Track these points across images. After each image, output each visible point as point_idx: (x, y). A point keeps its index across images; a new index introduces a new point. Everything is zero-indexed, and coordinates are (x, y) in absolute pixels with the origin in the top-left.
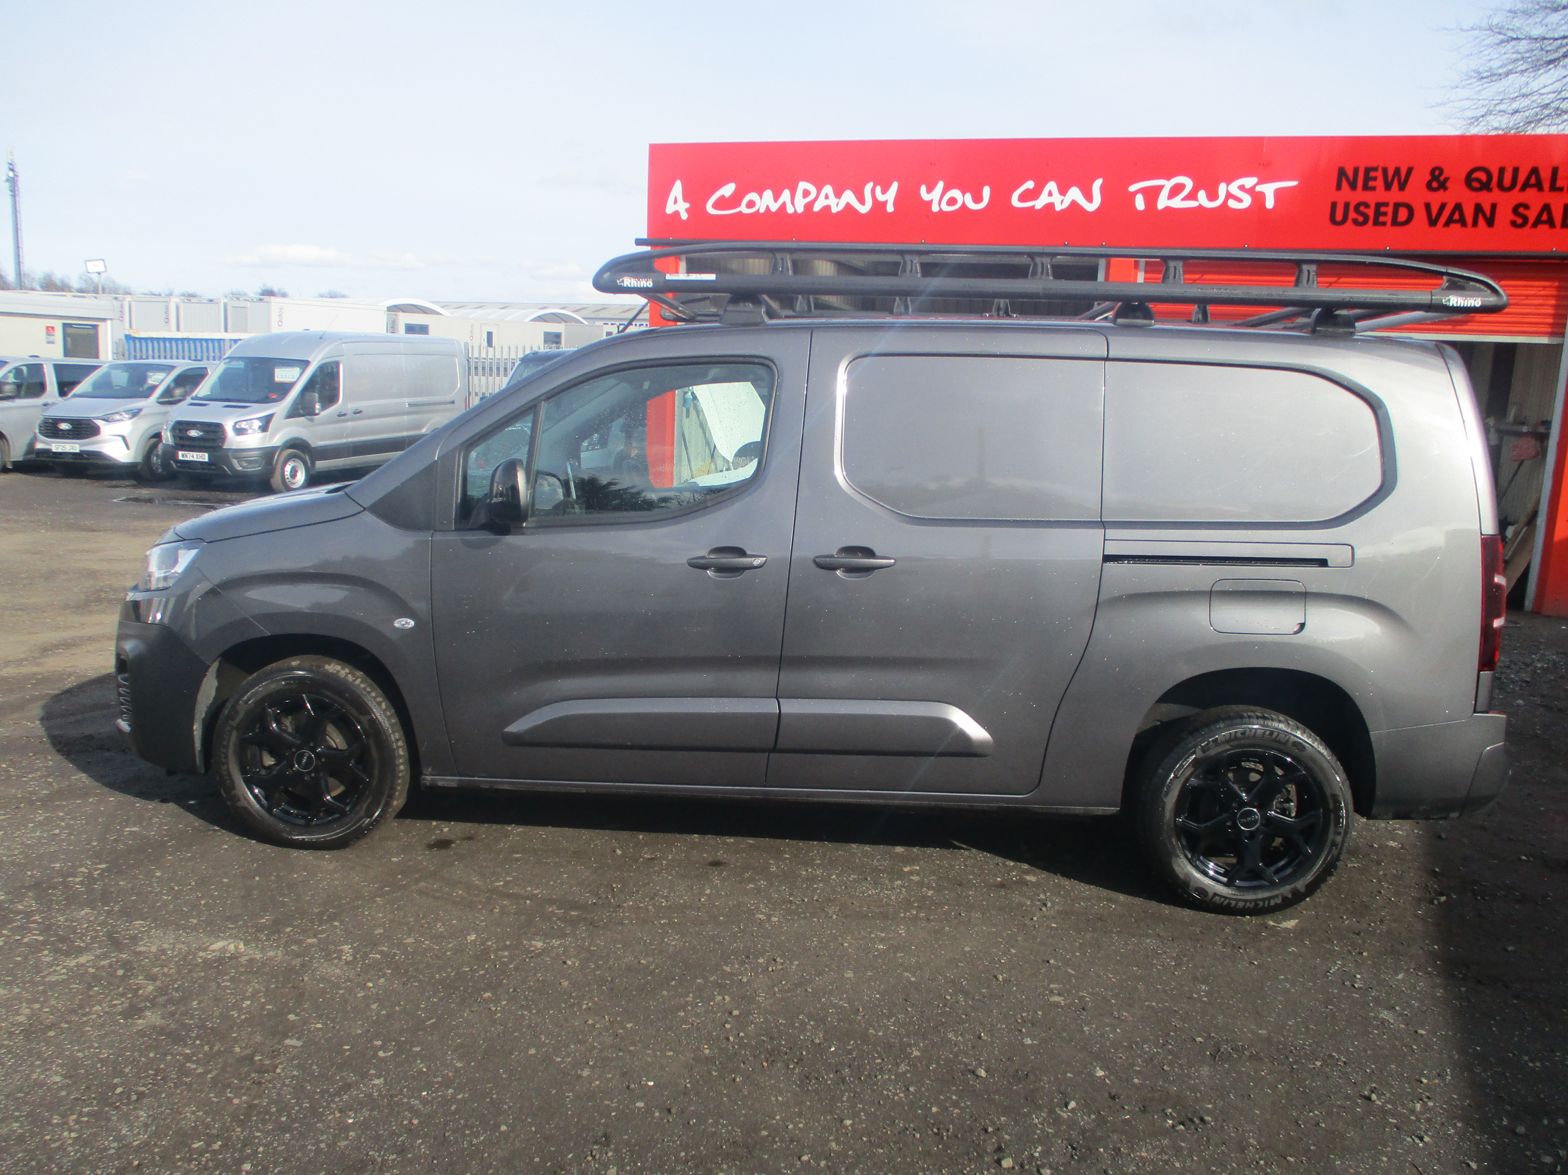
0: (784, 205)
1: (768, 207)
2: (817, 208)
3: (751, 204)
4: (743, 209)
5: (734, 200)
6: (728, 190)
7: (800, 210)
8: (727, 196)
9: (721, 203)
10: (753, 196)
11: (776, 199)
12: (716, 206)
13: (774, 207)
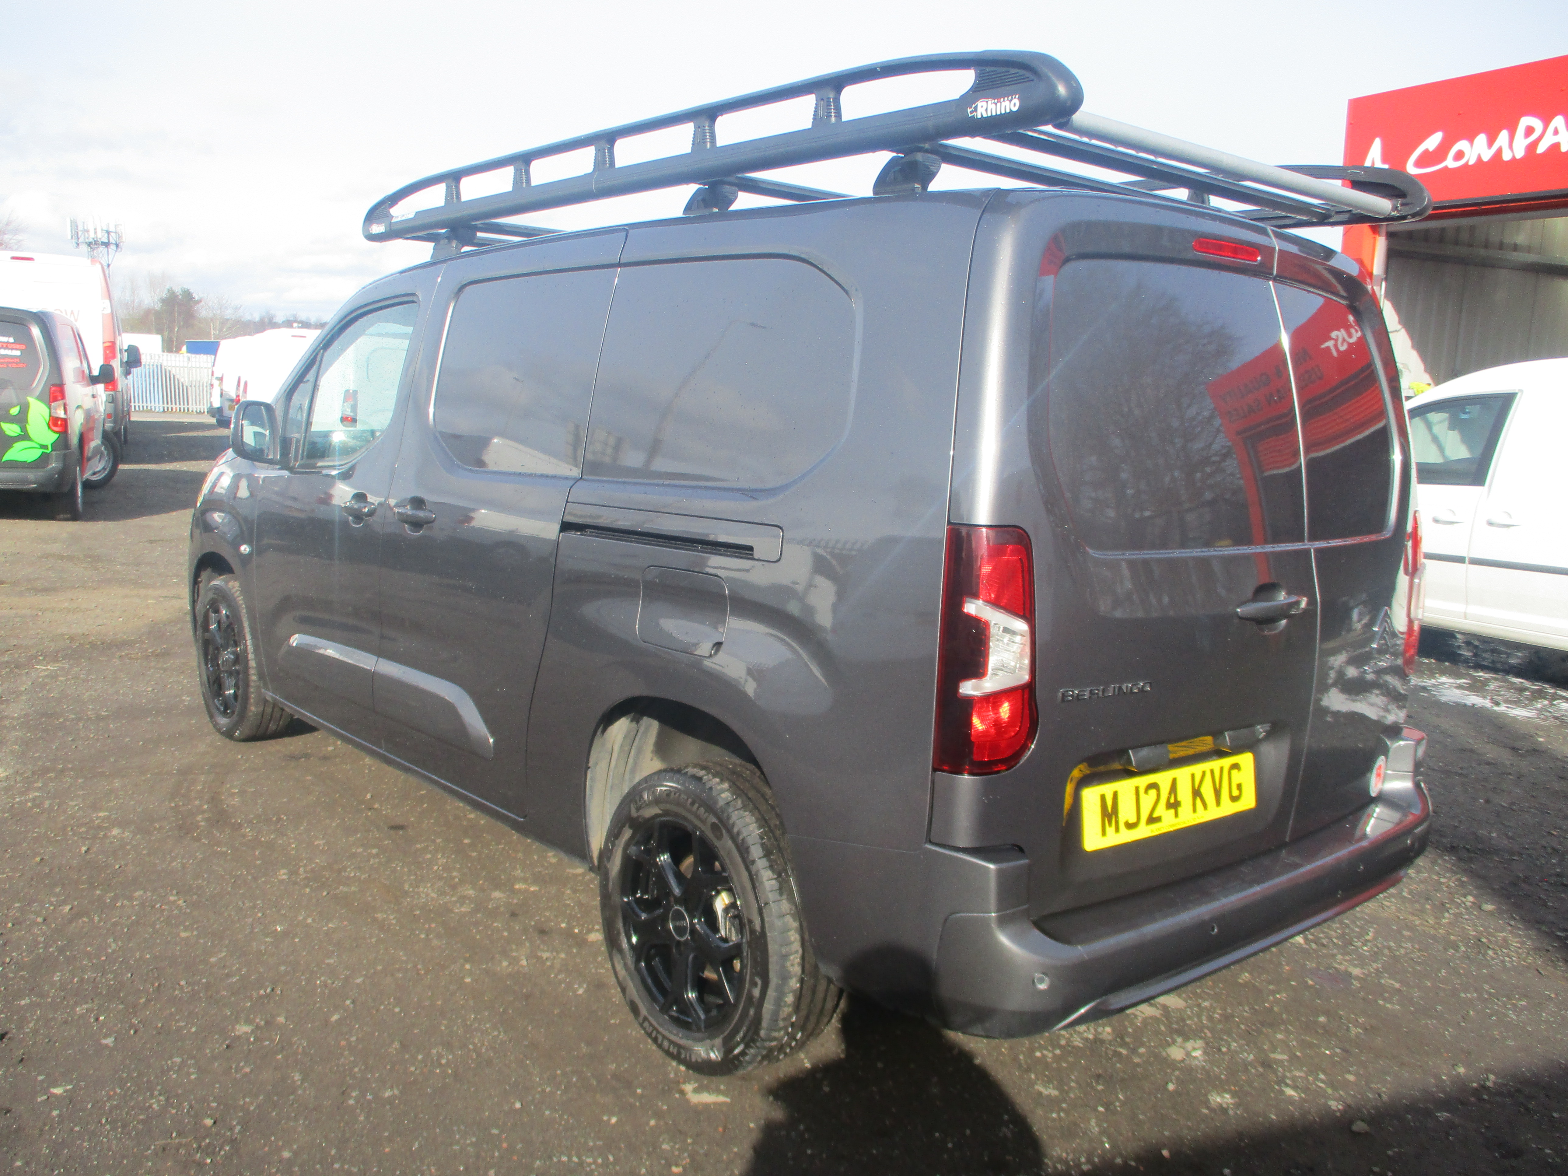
0: (1499, 151)
1: (1479, 158)
2: (1541, 149)
3: (1460, 155)
4: (1450, 163)
5: (1441, 153)
6: (1433, 142)
7: (1520, 153)
8: (1431, 150)
9: (1426, 159)
10: (1462, 145)
11: (1490, 144)
12: (1419, 164)
13: (1487, 155)
